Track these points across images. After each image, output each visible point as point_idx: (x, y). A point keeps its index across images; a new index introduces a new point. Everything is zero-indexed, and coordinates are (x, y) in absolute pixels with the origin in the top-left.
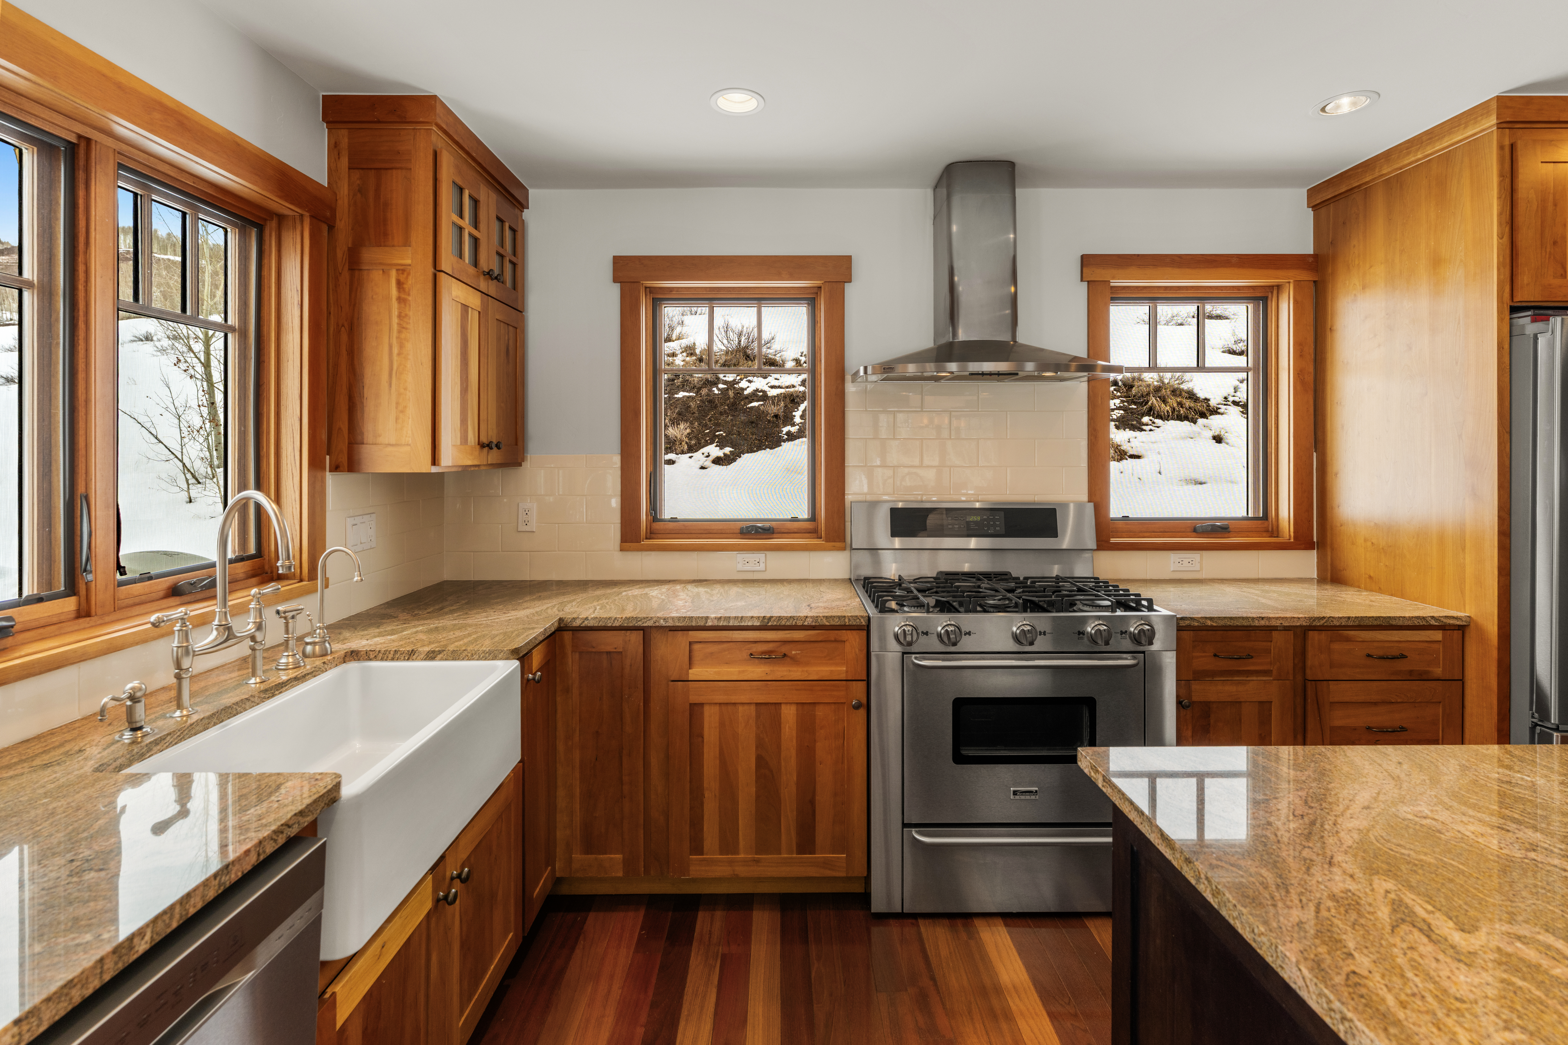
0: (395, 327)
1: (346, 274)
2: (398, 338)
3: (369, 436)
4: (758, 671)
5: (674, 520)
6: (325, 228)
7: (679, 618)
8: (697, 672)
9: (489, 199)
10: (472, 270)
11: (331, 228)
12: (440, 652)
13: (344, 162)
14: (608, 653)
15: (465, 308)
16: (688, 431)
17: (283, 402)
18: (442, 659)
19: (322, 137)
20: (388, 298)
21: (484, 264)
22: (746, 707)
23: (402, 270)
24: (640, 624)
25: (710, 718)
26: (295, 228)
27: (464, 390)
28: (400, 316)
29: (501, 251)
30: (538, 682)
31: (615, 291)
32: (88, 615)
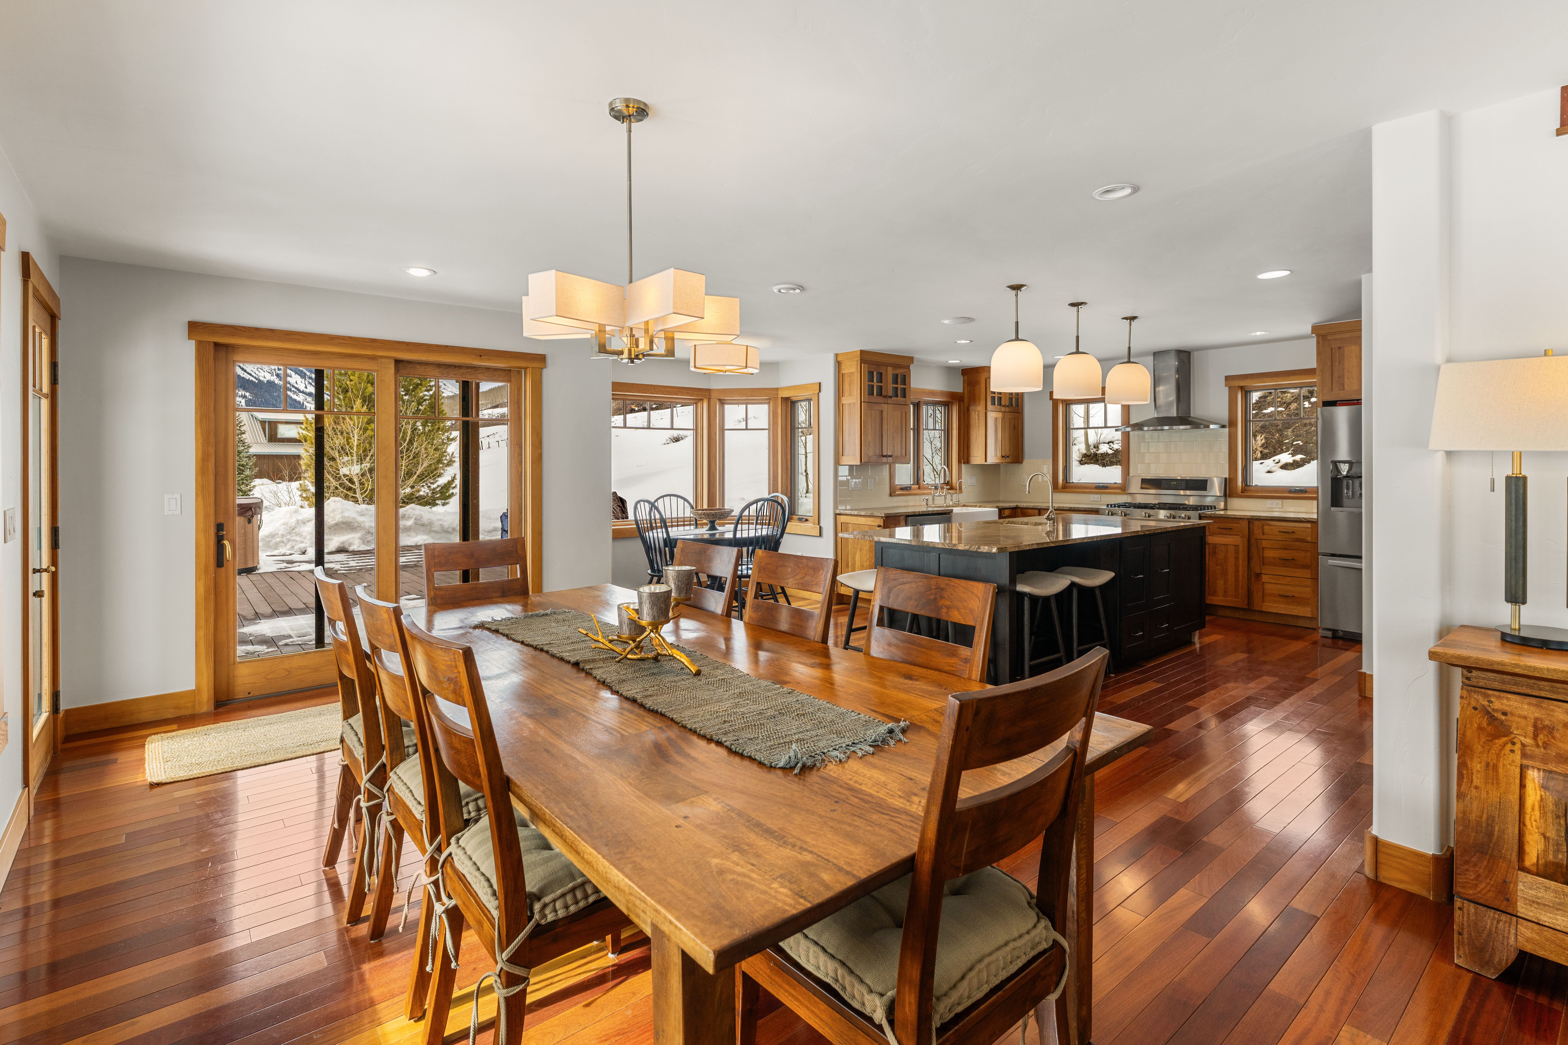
1: (966, 414)
3: (971, 455)
5: (1073, 483)
11: (962, 402)
13: (965, 385)
15: (996, 418)
26: (954, 406)
32: (919, 489)
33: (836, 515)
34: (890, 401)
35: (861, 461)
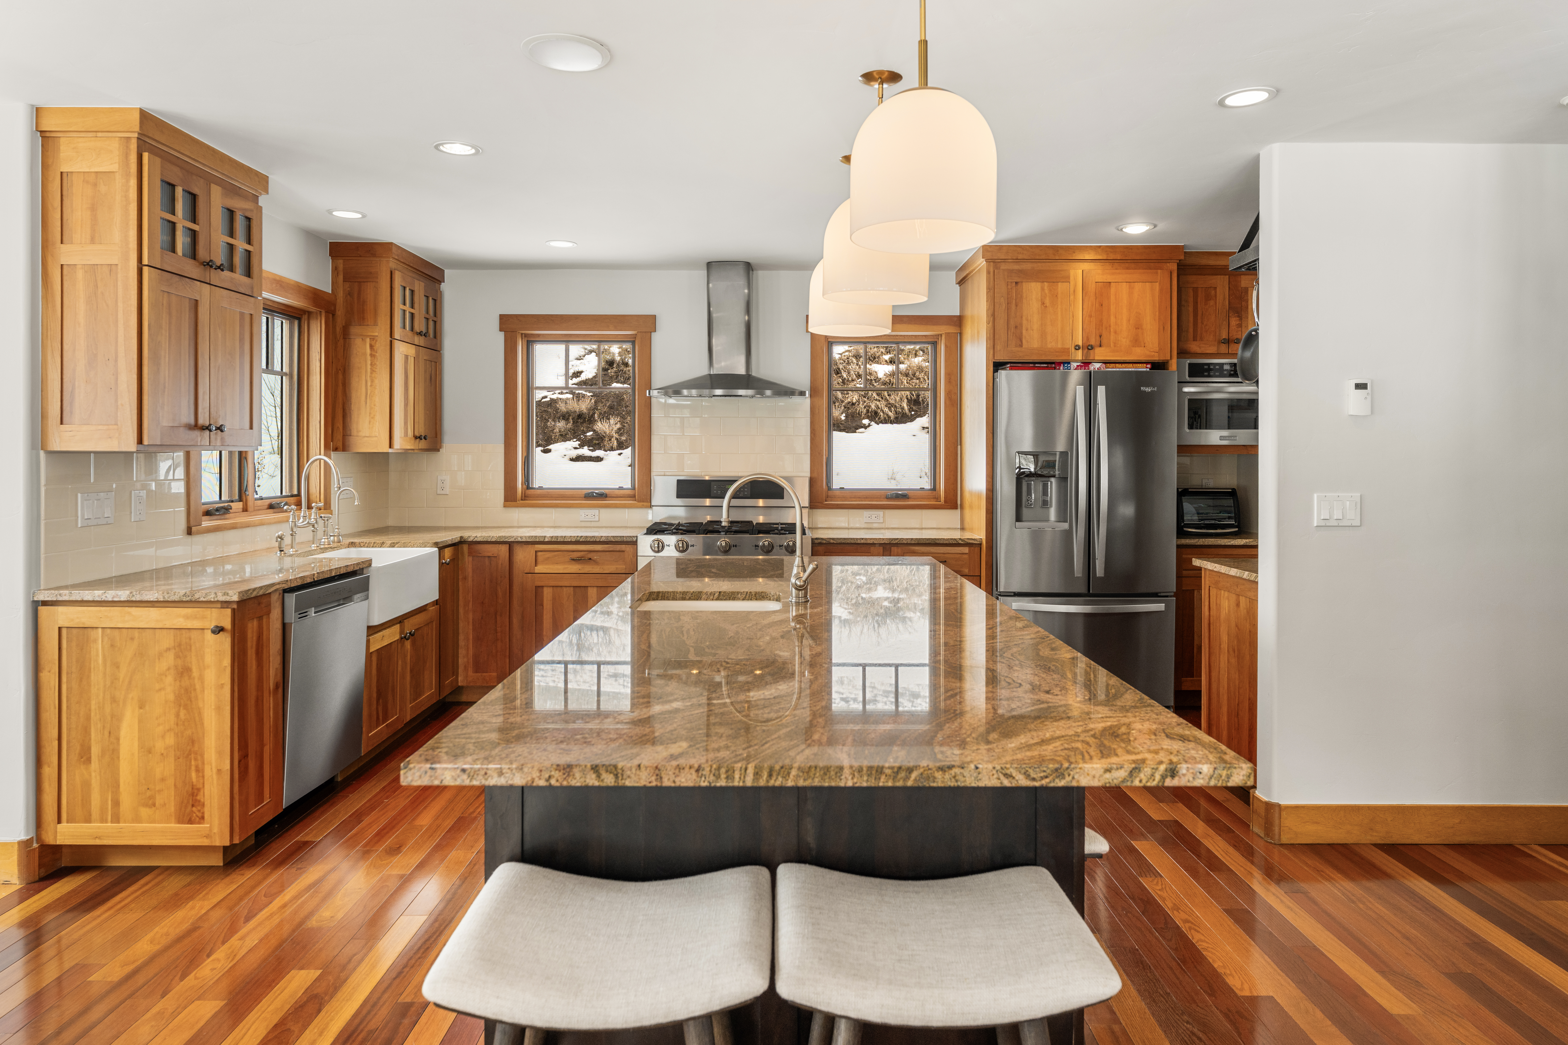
0: (369, 370)
1: (341, 341)
2: (370, 376)
3: (354, 432)
4: (575, 568)
5: (541, 488)
6: (331, 315)
7: (529, 537)
8: (539, 569)
9: (420, 287)
10: (410, 334)
11: (333, 315)
12: (397, 543)
13: (341, 277)
14: (489, 557)
15: (407, 357)
16: (618, 426)
17: (310, 413)
18: (398, 547)
19: (328, 264)
20: (365, 354)
21: (417, 328)
22: (568, 588)
23: (373, 338)
24: (506, 540)
25: (547, 593)
26: (317, 319)
27: (406, 405)
28: (371, 365)
29: (427, 316)
30: (448, 564)
31: (501, 336)
32: (247, 511)
33: (36, 606)
34: (217, 277)
35: (140, 441)
